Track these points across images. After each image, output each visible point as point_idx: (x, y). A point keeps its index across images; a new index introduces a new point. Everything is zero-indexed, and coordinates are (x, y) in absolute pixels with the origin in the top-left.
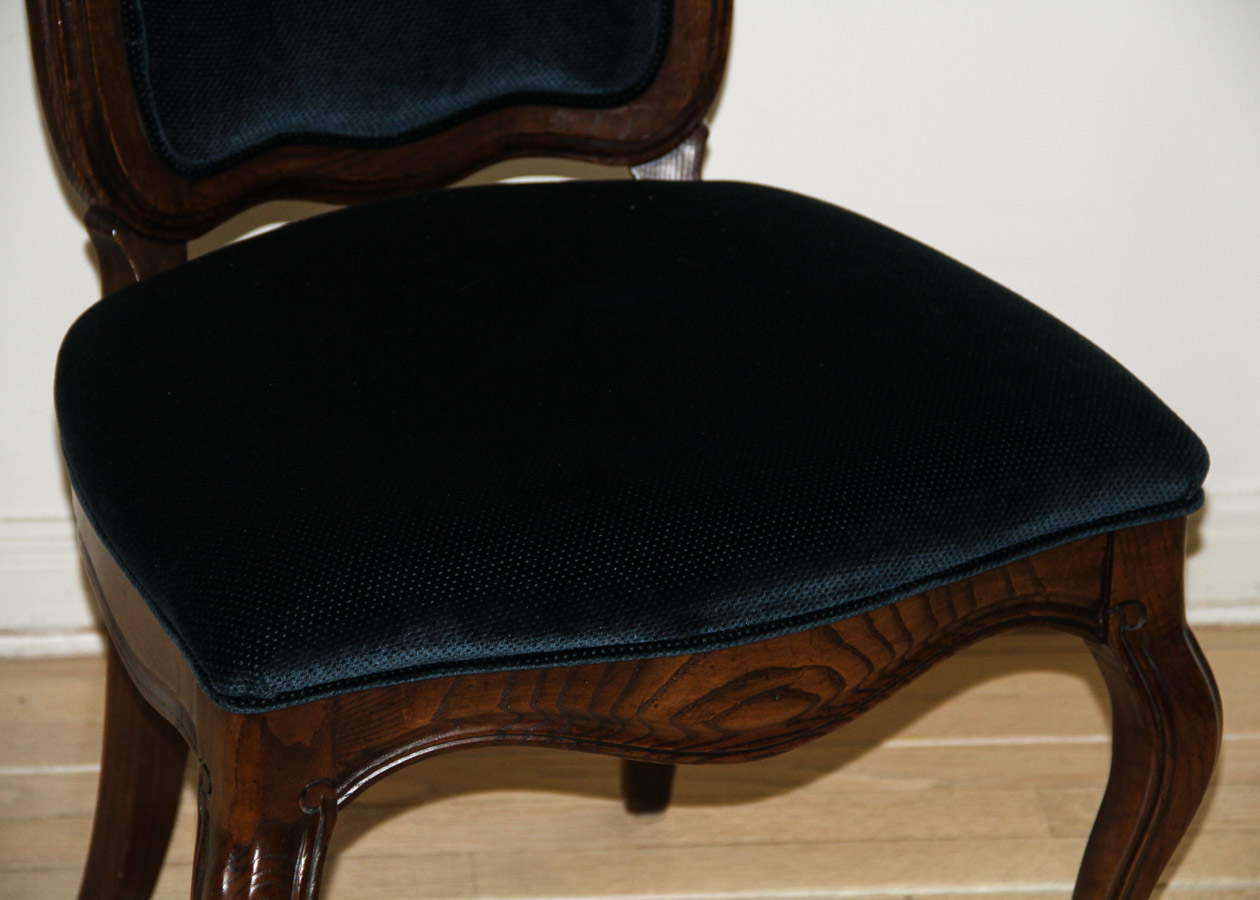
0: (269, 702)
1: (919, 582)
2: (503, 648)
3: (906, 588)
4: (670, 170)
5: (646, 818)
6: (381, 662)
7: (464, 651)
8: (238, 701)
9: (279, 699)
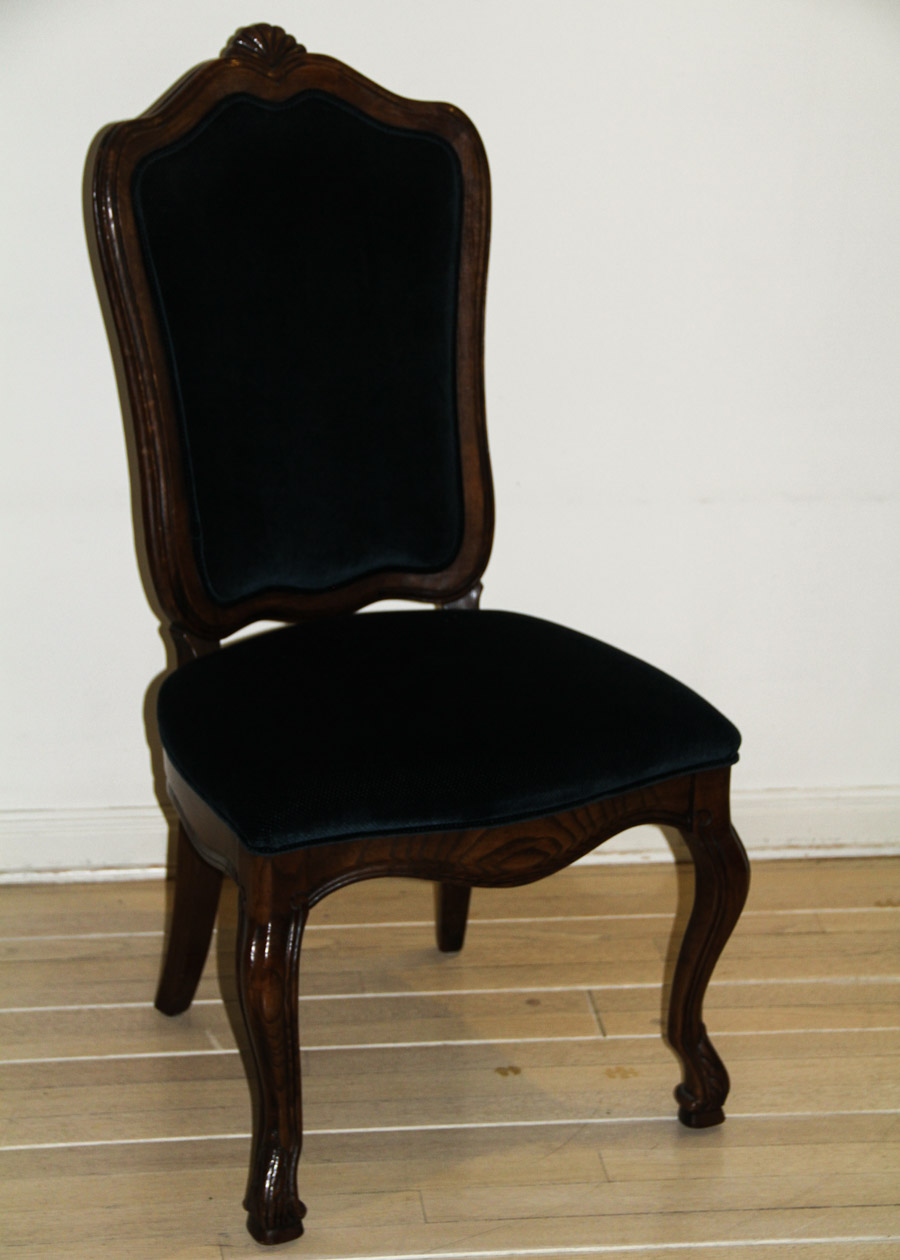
0: (276, 850)
1: (600, 795)
2: (390, 826)
3: (593, 798)
4: (461, 604)
5: (450, 954)
6: (331, 832)
7: (369, 827)
8: (261, 850)
9: (281, 849)
